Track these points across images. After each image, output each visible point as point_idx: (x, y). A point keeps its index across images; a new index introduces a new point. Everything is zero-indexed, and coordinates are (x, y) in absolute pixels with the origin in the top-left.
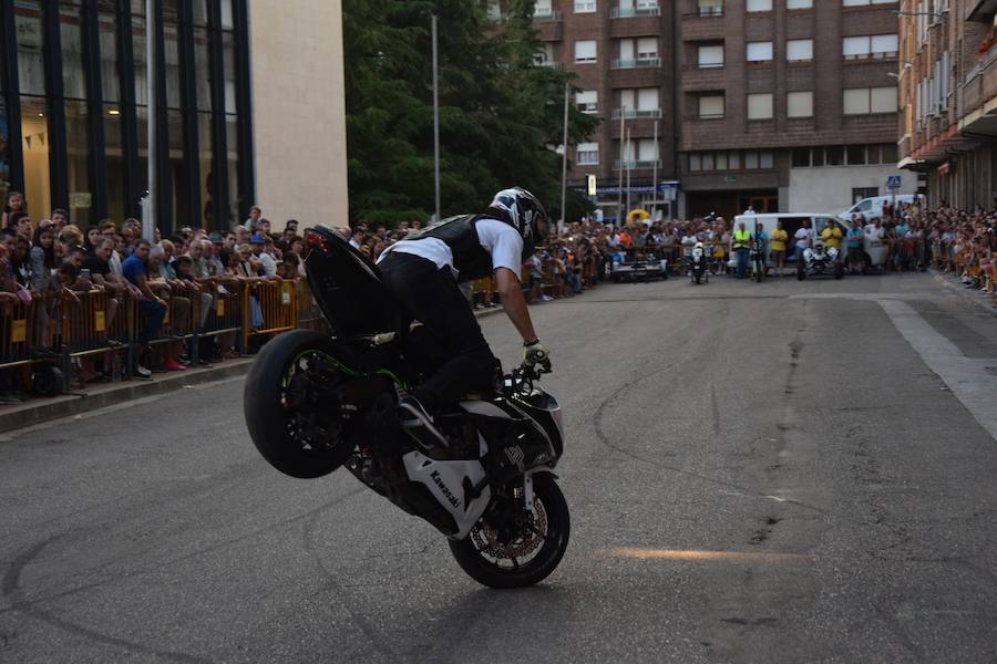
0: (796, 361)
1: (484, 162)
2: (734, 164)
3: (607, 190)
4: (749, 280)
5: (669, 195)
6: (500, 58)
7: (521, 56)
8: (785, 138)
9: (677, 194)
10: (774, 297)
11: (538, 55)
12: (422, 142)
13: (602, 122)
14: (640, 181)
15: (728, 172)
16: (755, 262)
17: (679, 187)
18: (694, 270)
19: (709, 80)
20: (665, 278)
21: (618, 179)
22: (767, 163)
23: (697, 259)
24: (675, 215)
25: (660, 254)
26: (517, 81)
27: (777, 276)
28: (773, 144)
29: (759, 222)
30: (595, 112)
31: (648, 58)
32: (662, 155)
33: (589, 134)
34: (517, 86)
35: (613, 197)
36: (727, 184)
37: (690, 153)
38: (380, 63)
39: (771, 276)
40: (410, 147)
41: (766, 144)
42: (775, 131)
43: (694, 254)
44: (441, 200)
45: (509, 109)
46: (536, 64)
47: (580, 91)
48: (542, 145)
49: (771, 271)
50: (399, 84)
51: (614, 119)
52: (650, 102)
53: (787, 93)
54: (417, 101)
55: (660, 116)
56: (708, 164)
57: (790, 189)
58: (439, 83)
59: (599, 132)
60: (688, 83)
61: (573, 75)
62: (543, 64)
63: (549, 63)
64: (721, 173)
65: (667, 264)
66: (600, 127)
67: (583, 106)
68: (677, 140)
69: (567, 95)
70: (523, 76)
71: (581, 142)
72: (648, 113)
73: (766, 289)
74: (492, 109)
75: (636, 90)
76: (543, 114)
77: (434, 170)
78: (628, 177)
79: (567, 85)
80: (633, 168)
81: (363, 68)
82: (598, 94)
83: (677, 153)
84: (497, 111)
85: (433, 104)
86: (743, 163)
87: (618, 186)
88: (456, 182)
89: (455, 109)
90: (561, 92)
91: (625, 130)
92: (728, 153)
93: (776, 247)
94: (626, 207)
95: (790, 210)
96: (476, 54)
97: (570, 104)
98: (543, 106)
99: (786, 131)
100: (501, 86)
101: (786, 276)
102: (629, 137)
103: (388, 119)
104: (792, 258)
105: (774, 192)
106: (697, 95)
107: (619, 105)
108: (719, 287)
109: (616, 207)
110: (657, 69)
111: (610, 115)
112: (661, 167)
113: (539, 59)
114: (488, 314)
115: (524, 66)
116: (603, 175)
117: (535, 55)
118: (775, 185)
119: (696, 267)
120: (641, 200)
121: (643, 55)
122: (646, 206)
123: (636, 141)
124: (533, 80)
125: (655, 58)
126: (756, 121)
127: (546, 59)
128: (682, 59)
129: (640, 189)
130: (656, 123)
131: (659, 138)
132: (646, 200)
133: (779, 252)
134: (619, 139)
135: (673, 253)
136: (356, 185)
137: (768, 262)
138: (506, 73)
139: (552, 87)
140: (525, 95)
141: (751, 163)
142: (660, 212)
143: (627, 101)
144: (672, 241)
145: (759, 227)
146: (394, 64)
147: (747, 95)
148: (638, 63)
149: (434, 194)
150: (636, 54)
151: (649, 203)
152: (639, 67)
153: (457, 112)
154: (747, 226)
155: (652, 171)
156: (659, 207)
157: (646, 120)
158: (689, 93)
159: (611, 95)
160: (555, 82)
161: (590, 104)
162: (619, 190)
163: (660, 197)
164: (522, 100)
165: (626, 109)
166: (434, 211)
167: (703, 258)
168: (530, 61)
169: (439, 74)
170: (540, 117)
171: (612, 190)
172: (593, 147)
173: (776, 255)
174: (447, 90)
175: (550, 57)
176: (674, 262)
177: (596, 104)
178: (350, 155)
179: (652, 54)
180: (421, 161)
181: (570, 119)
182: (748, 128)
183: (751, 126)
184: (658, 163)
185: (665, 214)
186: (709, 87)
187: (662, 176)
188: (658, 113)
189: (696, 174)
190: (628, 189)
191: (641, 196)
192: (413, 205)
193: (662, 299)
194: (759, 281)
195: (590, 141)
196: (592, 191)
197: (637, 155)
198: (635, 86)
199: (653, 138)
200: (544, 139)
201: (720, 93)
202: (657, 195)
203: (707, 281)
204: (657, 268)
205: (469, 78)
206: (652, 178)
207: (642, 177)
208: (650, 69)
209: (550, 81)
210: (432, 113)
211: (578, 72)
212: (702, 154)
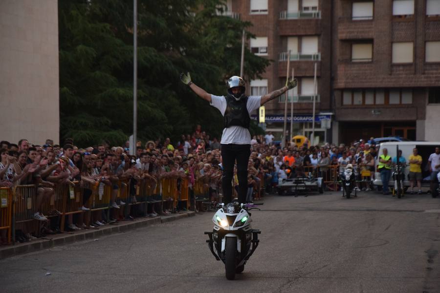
0: (432, 266)
1: (174, 93)
2: (380, 100)
3: (274, 119)
4: (391, 196)
5: (325, 124)
6: (189, 8)
7: (206, 7)
8: (423, 79)
9: (332, 123)
10: (412, 211)
11: (220, 6)
12: (123, 74)
13: (272, 63)
14: (301, 112)
15: (374, 106)
16: (396, 181)
17: (333, 118)
18: (345, 187)
19: (360, 30)
20: (321, 193)
21: (284, 110)
22: (408, 99)
23: (348, 177)
24: (330, 141)
25: (317, 172)
26: (202, 27)
27: (415, 194)
28: (412, 84)
29: (400, 149)
30: (266, 54)
31: (310, 11)
32: (320, 91)
33: (261, 72)
34: (202, 31)
35: (279, 125)
36: (373, 116)
37: (343, 90)
38: (89, 9)
39: (409, 193)
40: (112, 79)
41: (407, 84)
42: (415, 74)
43: (345, 173)
44: (138, 124)
45: (196, 50)
46: (218, 13)
47: (254, 37)
48: (221, 80)
49: (410, 190)
50: (105, 27)
51: (281, 60)
52: (311, 48)
53: (425, 42)
54: (119, 41)
55: (320, 59)
56: (358, 99)
57: (426, 121)
58: (138, 27)
59: (269, 71)
60: (343, 32)
61: (248, 24)
62: (224, 14)
63: (229, 13)
64: (369, 107)
65: (323, 181)
66: (269, 67)
67: (256, 50)
68: (333, 79)
69: (243, 40)
70: (207, 24)
71: (254, 79)
72: (310, 56)
73: (405, 204)
74: (181, 49)
75: (300, 37)
76: (223, 56)
77: (132, 99)
78: (292, 108)
79: (244, 33)
80: (296, 101)
81: (74, 12)
82: (269, 39)
83: (332, 90)
84: (185, 51)
85: (133, 44)
86: (387, 99)
87: (283, 116)
88: (149, 109)
89: (150, 48)
90: (239, 37)
91: (291, 71)
92: (375, 91)
93: (413, 169)
94: (289, 133)
95: (426, 139)
96: (169, 4)
97: (245, 48)
98: (223, 49)
99: (424, 74)
100: (189, 31)
101: (423, 194)
102: (293, 75)
103: (95, 56)
104: (428, 178)
105: (413, 124)
106: (350, 42)
107: (285, 49)
108: (366, 201)
109: (282, 133)
110: (317, 20)
111: (278, 57)
112: (319, 101)
113: (221, 10)
114: (174, 219)
115: (208, 15)
116: (271, 107)
117: (217, 6)
118: (413, 118)
119: (347, 184)
120: (302, 128)
121: (307, 8)
122: (306, 133)
123: (299, 79)
124: (215, 26)
125: (317, 11)
126: (399, 65)
127: (226, 9)
128: (339, 12)
129: (301, 119)
130: (316, 65)
131: (318, 77)
132: (306, 127)
133: (416, 174)
134: (286, 77)
135: (328, 172)
136: (67, 109)
137: (407, 182)
138: (194, 20)
139: (231, 33)
140: (209, 39)
141: (394, 100)
142: (318, 138)
143: (292, 46)
144: (327, 163)
145: (399, 153)
146: (101, 10)
147: (392, 43)
148: (302, 15)
149: (132, 119)
150: (300, 7)
151: (308, 130)
152: (303, 18)
153: (152, 52)
154: (389, 151)
155: (312, 103)
156: (316, 134)
157: (307, 62)
158: (343, 41)
159: (279, 41)
160: (233, 29)
161: (262, 48)
162: (284, 119)
163: (319, 126)
164: (206, 43)
165: (292, 53)
166: (131, 133)
167: (352, 176)
168: (213, 11)
169: (138, 19)
170: (221, 57)
171: (278, 119)
172: (263, 83)
173: (413, 177)
174: (145, 33)
175: (230, 7)
176: (329, 180)
177: (267, 48)
178: (62, 84)
179: (314, 8)
180: (121, 91)
181: (245, 60)
182: (392, 71)
183: (395, 68)
184: (316, 98)
185: (322, 140)
186: (360, 36)
187: (320, 109)
188: (317, 56)
189: (347, 107)
190: (291, 119)
191: (302, 124)
192: (114, 127)
193: (318, 210)
194: (399, 197)
195: (261, 78)
196: (262, 119)
197: (299, 91)
198: (299, 34)
199: (313, 77)
200: (223, 76)
201: (369, 41)
202: (315, 123)
203: (356, 196)
204: (314, 184)
205: (163, 24)
206: (312, 109)
207: (303, 109)
208: (311, 20)
209: (229, 28)
210: (132, 51)
211: (253, 22)
212: (353, 91)
